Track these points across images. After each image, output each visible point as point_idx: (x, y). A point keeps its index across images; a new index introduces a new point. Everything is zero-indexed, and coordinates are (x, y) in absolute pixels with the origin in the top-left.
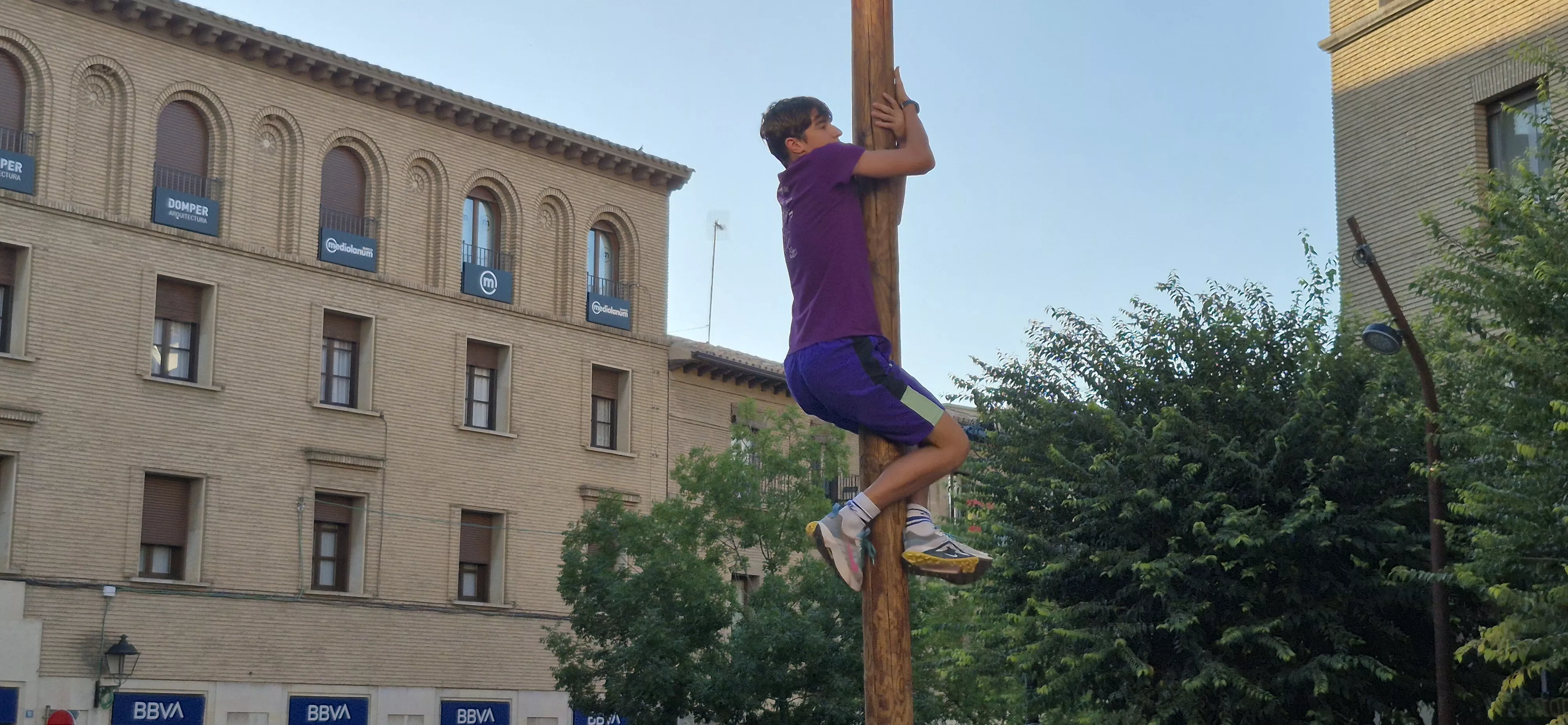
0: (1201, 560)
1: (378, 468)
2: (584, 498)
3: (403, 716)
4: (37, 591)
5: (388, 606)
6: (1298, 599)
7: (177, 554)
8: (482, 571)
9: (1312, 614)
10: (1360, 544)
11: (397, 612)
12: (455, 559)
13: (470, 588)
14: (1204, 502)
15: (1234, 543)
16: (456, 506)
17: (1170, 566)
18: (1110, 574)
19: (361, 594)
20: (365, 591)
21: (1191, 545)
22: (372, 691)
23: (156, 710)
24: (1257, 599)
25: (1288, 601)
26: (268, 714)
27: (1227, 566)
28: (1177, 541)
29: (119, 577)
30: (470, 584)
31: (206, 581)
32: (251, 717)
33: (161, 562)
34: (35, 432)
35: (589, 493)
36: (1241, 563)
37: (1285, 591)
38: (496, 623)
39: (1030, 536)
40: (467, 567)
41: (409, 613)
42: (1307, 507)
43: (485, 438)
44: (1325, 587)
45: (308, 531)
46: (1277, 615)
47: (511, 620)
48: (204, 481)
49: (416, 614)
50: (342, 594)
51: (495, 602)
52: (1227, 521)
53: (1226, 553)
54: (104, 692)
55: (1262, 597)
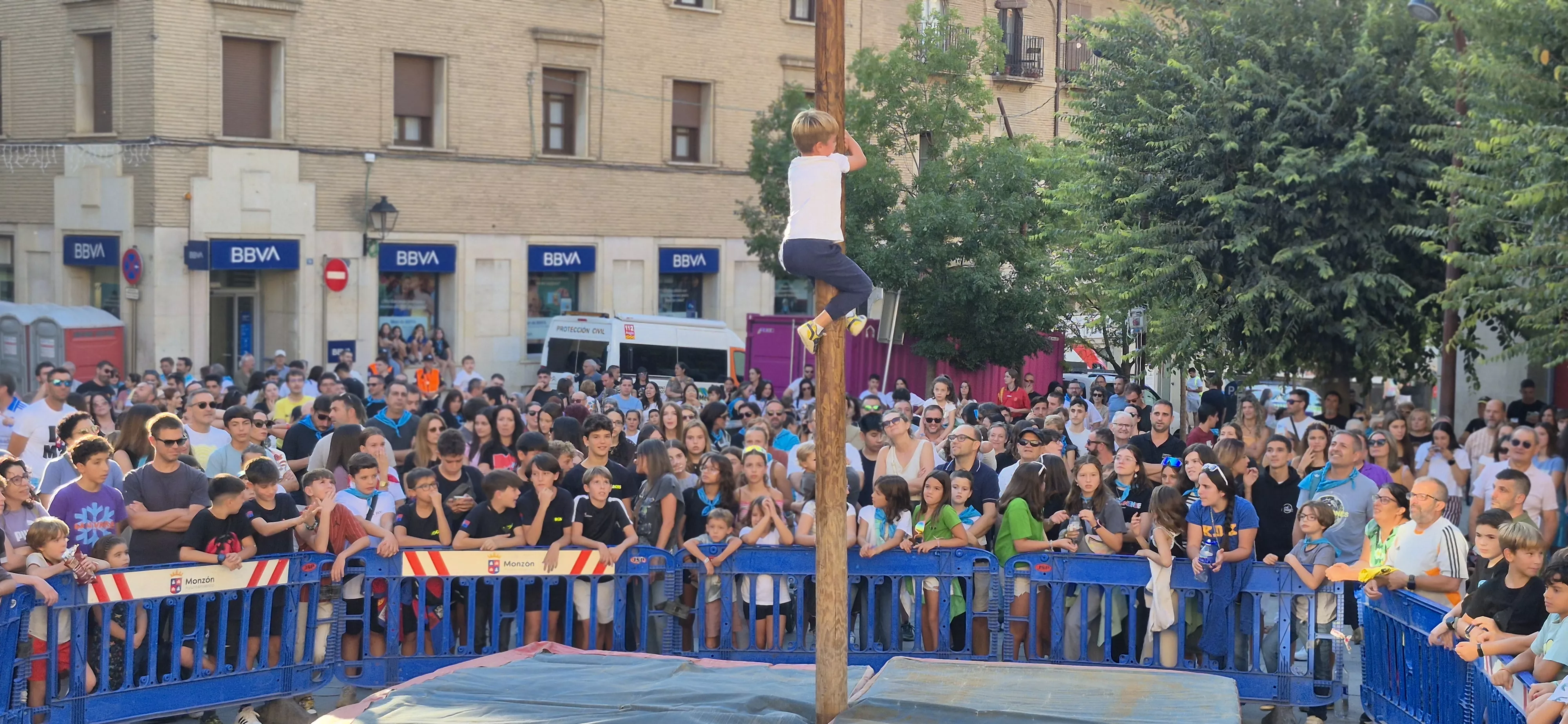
0: (1263, 193)
1: (596, 45)
2: (784, 67)
3: (625, 261)
4: (310, 158)
5: (610, 167)
6: (1345, 223)
7: (426, 124)
8: (694, 135)
9: (1358, 235)
10: (1402, 177)
11: (619, 173)
12: (668, 125)
13: (682, 148)
14: (1269, 141)
15: (1288, 180)
16: (668, 77)
17: (1236, 198)
18: (1185, 203)
19: (586, 157)
20: (590, 155)
21: (1253, 179)
22: (599, 240)
23: (415, 258)
24: (1310, 223)
25: (1337, 225)
26: (510, 260)
27: (1283, 199)
28: (1245, 176)
29: (376, 145)
30: (682, 145)
31: (452, 148)
32: (496, 263)
33: (412, 131)
34: (298, 20)
35: (789, 62)
36: (1295, 196)
37: (1336, 216)
38: (706, 180)
39: (1120, 169)
40: (679, 131)
41: (629, 173)
42: (1355, 149)
43: (693, 15)
44: (1371, 211)
45: (538, 103)
46: (1326, 237)
47: (720, 178)
48: (445, 61)
49: (635, 173)
50: (570, 157)
51: (704, 162)
52: (1284, 161)
53: (1283, 188)
54: (371, 244)
55: (1315, 222)
